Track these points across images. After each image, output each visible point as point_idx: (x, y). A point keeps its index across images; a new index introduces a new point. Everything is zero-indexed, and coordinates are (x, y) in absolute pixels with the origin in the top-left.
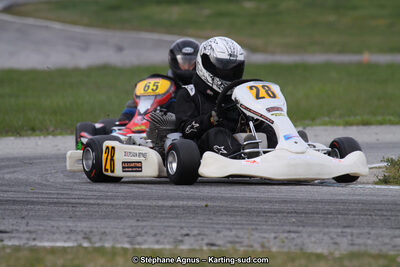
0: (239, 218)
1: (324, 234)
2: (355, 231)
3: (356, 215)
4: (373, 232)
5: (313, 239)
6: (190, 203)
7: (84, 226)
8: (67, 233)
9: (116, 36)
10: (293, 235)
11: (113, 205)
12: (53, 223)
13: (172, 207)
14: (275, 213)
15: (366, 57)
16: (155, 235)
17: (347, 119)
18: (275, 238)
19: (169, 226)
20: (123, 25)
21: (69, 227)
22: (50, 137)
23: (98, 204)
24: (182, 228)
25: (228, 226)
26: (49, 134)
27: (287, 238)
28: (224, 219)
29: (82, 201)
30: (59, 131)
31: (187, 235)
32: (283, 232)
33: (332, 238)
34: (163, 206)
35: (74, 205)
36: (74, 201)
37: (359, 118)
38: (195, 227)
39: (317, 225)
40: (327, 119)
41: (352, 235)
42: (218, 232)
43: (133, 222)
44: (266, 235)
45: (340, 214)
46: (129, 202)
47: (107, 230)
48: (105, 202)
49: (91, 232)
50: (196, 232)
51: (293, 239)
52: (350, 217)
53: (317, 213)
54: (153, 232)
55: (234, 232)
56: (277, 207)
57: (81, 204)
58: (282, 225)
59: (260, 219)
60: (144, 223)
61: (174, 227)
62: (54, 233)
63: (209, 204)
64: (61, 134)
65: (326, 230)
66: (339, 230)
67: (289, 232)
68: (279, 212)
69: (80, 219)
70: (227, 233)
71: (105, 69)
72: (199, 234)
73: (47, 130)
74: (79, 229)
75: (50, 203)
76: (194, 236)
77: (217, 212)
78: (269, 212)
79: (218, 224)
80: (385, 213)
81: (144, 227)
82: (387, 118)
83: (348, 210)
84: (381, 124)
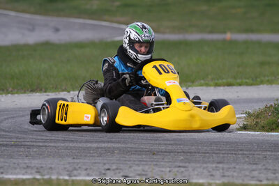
0: (144, 156)
1: (204, 168)
2: (226, 166)
3: (225, 154)
4: (237, 167)
5: (196, 172)
6: (109, 145)
7: (36, 162)
8: (24, 168)
9: (54, 21)
10: (182, 169)
11: (55, 147)
12: (14, 161)
13: (98, 148)
14: (169, 152)
15: (228, 36)
16: (86, 169)
17: (216, 81)
18: (170, 171)
21: (25, 163)
22: (9, 95)
23: (46, 146)
24: (105, 164)
25: (137, 163)
26: (8, 93)
27: (178, 171)
28: (134, 157)
30: (16, 91)
31: (109, 169)
32: (175, 167)
33: (209, 172)
34: (91, 147)
35: (29, 147)
36: (28, 143)
37: (224, 81)
38: (113, 163)
39: (198, 162)
40: (202, 82)
41: (223, 169)
42: (130, 167)
43: (70, 160)
44: (163, 169)
45: (214, 153)
46: (67, 145)
47: (53, 166)
48: (50, 144)
49: (42, 167)
50: (114, 167)
51: (183, 172)
53: (198, 153)
54: (84, 167)
55: (140, 168)
56: (170, 148)
57: (33, 146)
58: (174, 162)
59: (159, 157)
60: (78, 161)
61: (100, 163)
62: (15, 169)
64: (17, 93)
65: (205, 165)
66: (214, 165)
67: (180, 167)
68: (172, 152)
69: (34, 158)
70: (136, 168)
71: (47, 45)
72: (117, 169)
74: (33, 165)
75: (12, 145)
76: (114, 170)
77: (128, 152)
78: (165, 152)
79: (130, 161)
80: (245, 152)
81: (78, 163)
82: (244, 81)
83: (219, 150)
84: (240, 85)
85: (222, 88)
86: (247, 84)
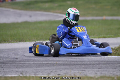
0: (67, 66)
1: (93, 71)
2: (102, 70)
3: (102, 65)
4: (107, 70)
5: (89, 72)
6: (52, 62)
7: (20, 70)
8: (15, 72)
9: (29, 13)
11: (29, 63)
12: (11, 69)
13: (47, 64)
14: (78, 65)
15: (104, 18)
16: (42, 72)
17: (99, 36)
18: (78, 72)
19: (46, 69)
20: (32, 9)
21: (16, 70)
22: (10, 43)
23: (25, 63)
24: (50, 70)
25: (64, 69)
26: (10, 42)
27: (81, 72)
28: (63, 67)
29: (20, 62)
30: (13, 41)
31: (52, 72)
32: (81, 70)
33: (95, 72)
34: (44, 63)
35: (18, 64)
36: (17, 62)
37: (102, 36)
38: (54, 69)
39: (90, 68)
40: (93, 36)
41: (101, 71)
42: (61, 71)
43: (35, 68)
44: (75, 71)
45: (97, 65)
46: (34, 62)
47: (28, 71)
48: (27, 62)
49: (23, 72)
50: (54, 71)
51: (83, 72)
52: (100, 65)
53: (91, 65)
54: (41, 71)
55: (66, 71)
56: (78, 63)
57: (19, 63)
58: (80, 69)
59: (73, 66)
60: (39, 69)
61: (48, 69)
62: (11, 72)
63: (58, 62)
64: (13, 42)
65: (93, 70)
66: (97, 70)
67: (82, 70)
68: (79, 64)
69: (19, 68)
70: (63, 71)
71: (26, 23)
72: (55, 72)
73: (9, 41)
74: (19, 71)
75: (10, 63)
76: (54, 72)
77: (60, 65)
78: (76, 65)
79: (61, 68)
80: (111, 64)
81: (38, 70)
82: (111, 36)
83: (100, 63)
84: (109, 37)
85: (101, 39)
86: (112, 37)
